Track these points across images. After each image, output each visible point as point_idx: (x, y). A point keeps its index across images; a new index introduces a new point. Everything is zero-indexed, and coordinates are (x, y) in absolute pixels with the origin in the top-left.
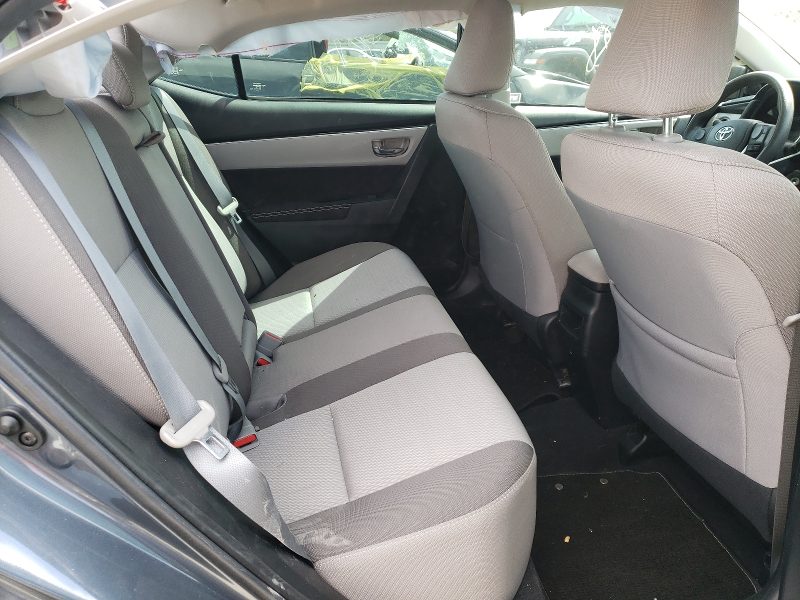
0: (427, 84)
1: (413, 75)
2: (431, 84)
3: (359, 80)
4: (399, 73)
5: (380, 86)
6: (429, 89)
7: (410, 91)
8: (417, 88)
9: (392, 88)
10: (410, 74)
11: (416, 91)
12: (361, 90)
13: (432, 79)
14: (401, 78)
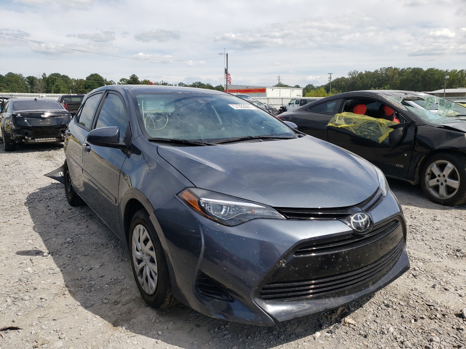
0: (374, 126)
1: (370, 122)
2: (376, 126)
3: (348, 123)
4: (365, 121)
5: (355, 126)
6: (374, 129)
7: (366, 129)
8: (370, 128)
9: (359, 127)
10: (369, 121)
11: (368, 129)
12: (347, 127)
13: (377, 124)
14: (365, 123)
